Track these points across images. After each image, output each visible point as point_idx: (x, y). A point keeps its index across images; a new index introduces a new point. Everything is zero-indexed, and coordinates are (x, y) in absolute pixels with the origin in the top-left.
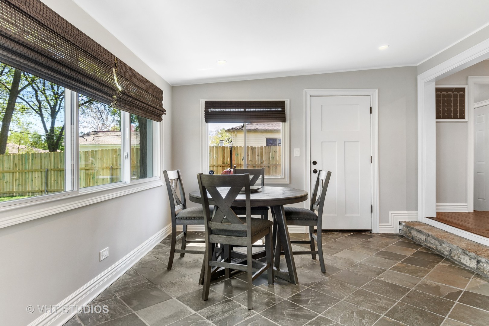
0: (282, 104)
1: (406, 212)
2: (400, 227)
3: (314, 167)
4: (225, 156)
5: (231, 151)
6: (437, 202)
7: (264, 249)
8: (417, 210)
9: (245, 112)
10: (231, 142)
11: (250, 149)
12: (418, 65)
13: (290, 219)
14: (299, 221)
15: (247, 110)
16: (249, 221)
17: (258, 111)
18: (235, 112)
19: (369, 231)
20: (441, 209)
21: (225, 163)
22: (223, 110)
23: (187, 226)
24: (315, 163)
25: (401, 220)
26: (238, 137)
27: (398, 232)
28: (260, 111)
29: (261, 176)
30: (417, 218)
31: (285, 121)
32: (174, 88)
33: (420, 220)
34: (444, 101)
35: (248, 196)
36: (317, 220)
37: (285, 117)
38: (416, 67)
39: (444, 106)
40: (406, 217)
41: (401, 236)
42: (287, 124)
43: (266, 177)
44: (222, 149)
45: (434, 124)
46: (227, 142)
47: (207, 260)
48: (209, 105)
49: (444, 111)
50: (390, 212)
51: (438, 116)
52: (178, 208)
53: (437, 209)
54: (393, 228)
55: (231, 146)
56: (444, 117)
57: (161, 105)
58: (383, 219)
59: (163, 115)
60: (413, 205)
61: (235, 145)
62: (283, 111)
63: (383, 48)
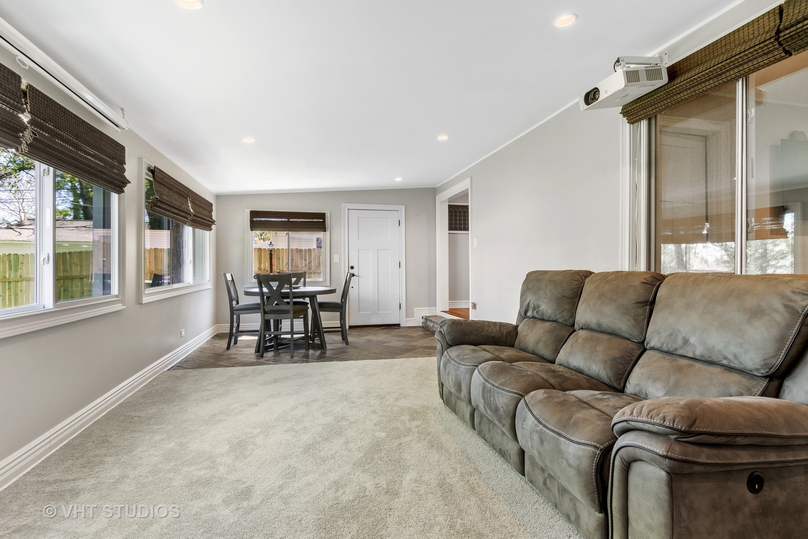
0: (322, 216)
1: (428, 308)
2: (422, 321)
3: (352, 271)
4: (263, 260)
5: (271, 255)
6: (449, 300)
7: (303, 335)
8: (436, 306)
9: (288, 222)
10: (271, 243)
11: (295, 252)
12: (436, 187)
13: (322, 307)
14: (329, 309)
15: (290, 220)
16: (291, 304)
17: (301, 222)
18: (280, 221)
19: (398, 325)
20: (458, 306)
21: (263, 269)
22: (268, 219)
23: (239, 315)
24: (352, 268)
25: (423, 315)
26: (278, 235)
27: (421, 325)
28: (303, 222)
29: (303, 279)
30: (436, 313)
31: (325, 231)
32: (218, 197)
33: (437, 314)
34: (456, 216)
35: (291, 290)
36: (342, 308)
37: (325, 228)
38: (436, 188)
39: (456, 220)
40: (426, 312)
41: (423, 327)
42: (328, 233)
43: (307, 280)
44: (258, 251)
45: (447, 235)
46: (260, 237)
47: (263, 331)
48: (254, 214)
49: (456, 224)
50: (415, 309)
51: (450, 228)
52: (234, 303)
53: (449, 306)
54: (417, 321)
55: (271, 248)
56: (456, 229)
57: (211, 217)
58: (409, 314)
59: (213, 225)
60: (432, 303)
61: (275, 247)
62: (324, 222)
63: (398, 179)
